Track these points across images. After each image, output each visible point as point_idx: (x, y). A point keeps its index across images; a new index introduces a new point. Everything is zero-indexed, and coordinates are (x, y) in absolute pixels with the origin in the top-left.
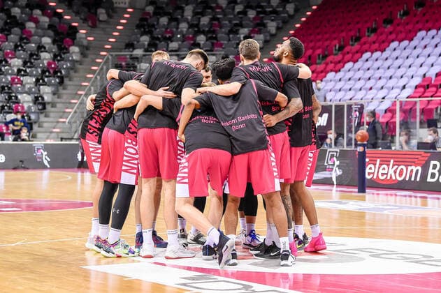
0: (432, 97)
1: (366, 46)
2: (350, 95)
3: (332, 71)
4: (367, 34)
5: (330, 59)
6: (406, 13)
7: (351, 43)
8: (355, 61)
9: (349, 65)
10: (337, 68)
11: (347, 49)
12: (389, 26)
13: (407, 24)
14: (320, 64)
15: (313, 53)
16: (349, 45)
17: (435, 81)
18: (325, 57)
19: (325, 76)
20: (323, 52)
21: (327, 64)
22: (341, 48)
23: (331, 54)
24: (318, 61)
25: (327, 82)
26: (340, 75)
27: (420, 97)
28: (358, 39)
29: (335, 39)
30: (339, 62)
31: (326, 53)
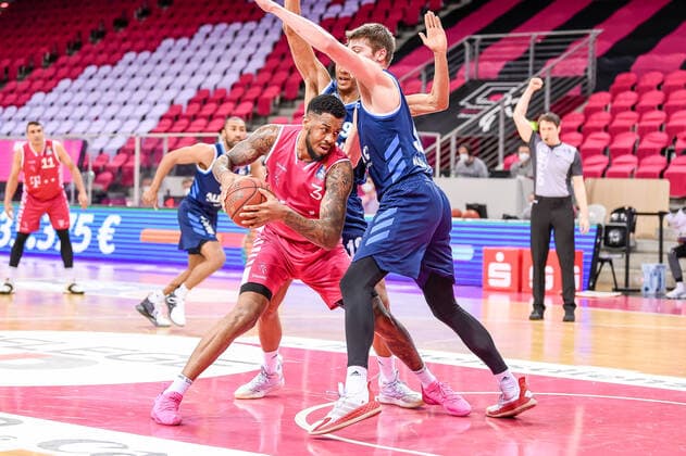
0: (183, 131)
1: (90, 57)
2: (67, 126)
3: (39, 90)
4: (90, 39)
5: (36, 73)
6: (145, 13)
7: (67, 51)
8: (74, 78)
9: (65, 83)
10: (48, 87)
11: (62, 60)
12: (121, 30)
13: (148, 28)
14: (21, 79)
15: (12, 63)
16: (64, 54)
17: (188, 110)
18: (30, 70)
19: (29, 99)
20: (26, 63)
21: (32, 81)
22: (53, 59)
23: (38, 66)
24: (19, 76)
25: (32, 107)
26: (52, 97)
27: (166, 132)
28: (77, 46)
29: (44, 45)
30: (51, 78)
31: (32, 64)
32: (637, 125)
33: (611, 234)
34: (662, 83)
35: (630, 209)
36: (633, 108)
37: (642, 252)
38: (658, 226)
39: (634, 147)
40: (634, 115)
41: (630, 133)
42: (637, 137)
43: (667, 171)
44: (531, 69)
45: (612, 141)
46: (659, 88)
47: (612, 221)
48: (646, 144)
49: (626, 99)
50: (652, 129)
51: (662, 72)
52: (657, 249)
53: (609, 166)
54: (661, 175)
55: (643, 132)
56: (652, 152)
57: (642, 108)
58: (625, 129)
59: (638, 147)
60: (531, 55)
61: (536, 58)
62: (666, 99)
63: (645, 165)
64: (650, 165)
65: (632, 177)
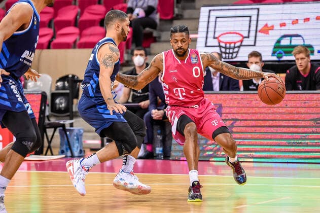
33: (57, 101)
35: (73, 76)
39: (76, 18)
41: (73, 7)
42: (79, 10)
45: (56, 14)
47: (57, 88)
48: (86, 16)
50: (91, 3)
53: (54, 37)
55: (84, 5)
56: (91, 23)
58: (68, 3)
59: (80, 19)
63: (86, 35)
64: (91, 35)
65: (75, 48)
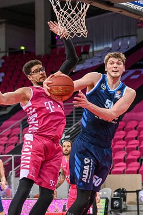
32: (126, 147)
33: (115, 203)
34: (137, 126)
35: (123, 189)
36: (124, 139)
37: (130, 211)
38: (136, 197)
39: (124, 158)
40: (124, 142)
41: (123, 151)
42: (126, 153)
43: (140, 170)
44: (74, 120)
45: (114, 156)
46: (135, 129)
47: (115, 196)
48: (130, 157)
49: (120, 135)
50: (133, 149)
51: (137, 121)
52: (136, 209)
53: (112, 168)
54: (138, 173)
55: (129, 151)
56: (133, 160)
57: (128, 138)
58: (120, 150)
59: (127, 158)
60: (74, 114)
61: (76, 115)
62: (139, 134)
63: (130, 167)
64: (132, 167)
65: (124, 173)
